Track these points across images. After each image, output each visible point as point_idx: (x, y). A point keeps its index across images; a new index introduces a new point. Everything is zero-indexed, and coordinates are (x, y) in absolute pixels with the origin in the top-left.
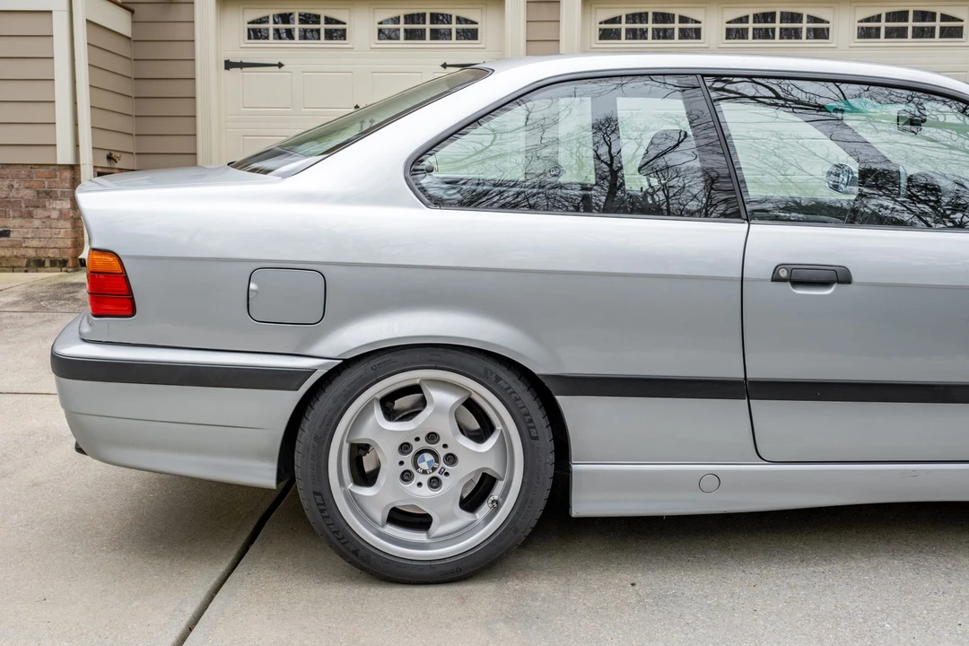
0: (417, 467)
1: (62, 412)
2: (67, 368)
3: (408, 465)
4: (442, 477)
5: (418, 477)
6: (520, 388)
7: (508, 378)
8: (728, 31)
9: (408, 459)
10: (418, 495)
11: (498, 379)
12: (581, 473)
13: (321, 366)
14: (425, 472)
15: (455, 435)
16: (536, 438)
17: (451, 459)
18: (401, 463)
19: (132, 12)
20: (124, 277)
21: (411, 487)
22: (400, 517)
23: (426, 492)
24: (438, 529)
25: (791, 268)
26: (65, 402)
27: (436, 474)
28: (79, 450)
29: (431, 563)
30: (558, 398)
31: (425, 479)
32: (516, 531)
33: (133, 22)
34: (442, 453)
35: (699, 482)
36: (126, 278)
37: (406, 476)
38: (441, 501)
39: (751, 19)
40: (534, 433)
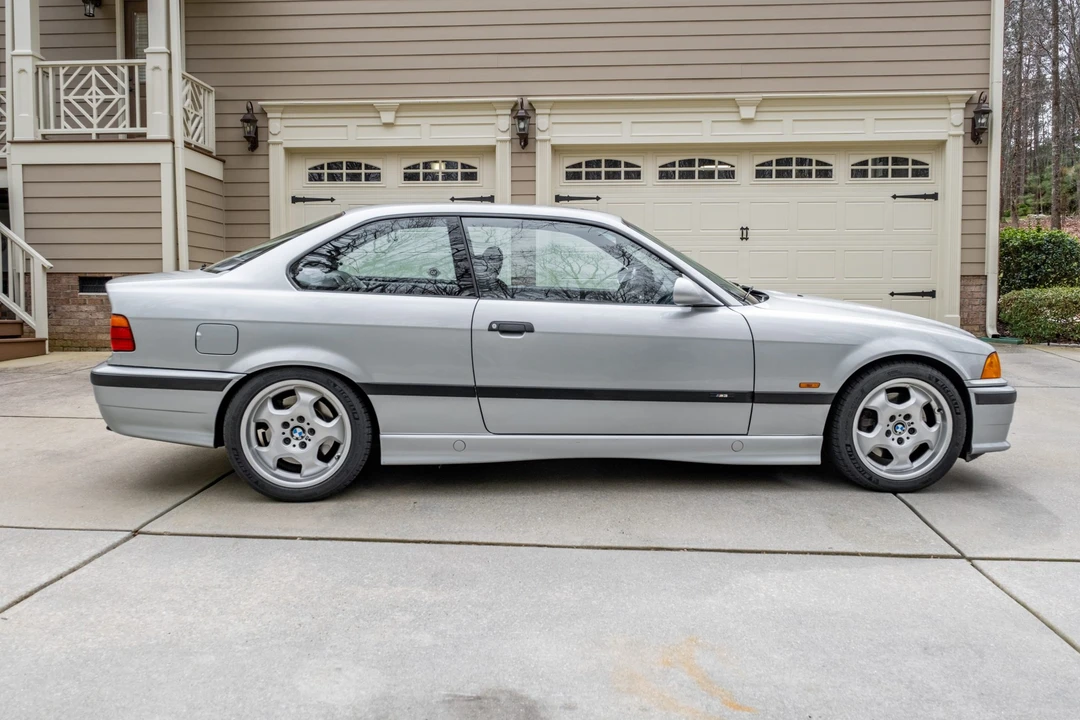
0: (293, 436)
1: (97, 406)
2: (99, 380)
3: (288, 435)
4: (307, 442)
5: (293, 442)
6: (348, 392)
7: (340, 385)
8: (661, 172)
9: (288, 431)
10: (293, 451)
11: (335, 385)
12: (385, 439)
13: (235, 378)
14: (297, 439)
15: (313, 417)
16: (358, 419)
17: (312, 431)
18: (284, 433)
19: (224, 162)
20: (129, 329)
21: (289, 448)
22: (283, 464)
23: (298, 450)
24: (305, 472)
25: (499, 324)
26: (98, 400)
27: (304, 440)
28: (108, 428)
29: (299, 490)
30: (369, 396)
31: (297, 443)
32: (348, 471)
33: (225, 169)
34: (307, 428)
35: (454, 444)
36: (130, 330)
37: (287, 441)
38: (306, 456)
39: (677, 164)
40: (356, 416)
